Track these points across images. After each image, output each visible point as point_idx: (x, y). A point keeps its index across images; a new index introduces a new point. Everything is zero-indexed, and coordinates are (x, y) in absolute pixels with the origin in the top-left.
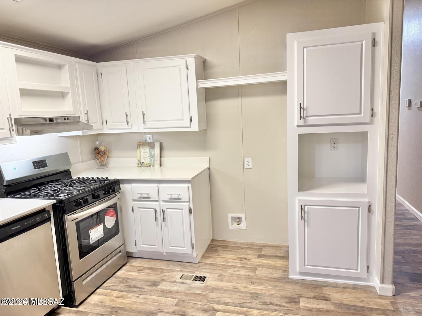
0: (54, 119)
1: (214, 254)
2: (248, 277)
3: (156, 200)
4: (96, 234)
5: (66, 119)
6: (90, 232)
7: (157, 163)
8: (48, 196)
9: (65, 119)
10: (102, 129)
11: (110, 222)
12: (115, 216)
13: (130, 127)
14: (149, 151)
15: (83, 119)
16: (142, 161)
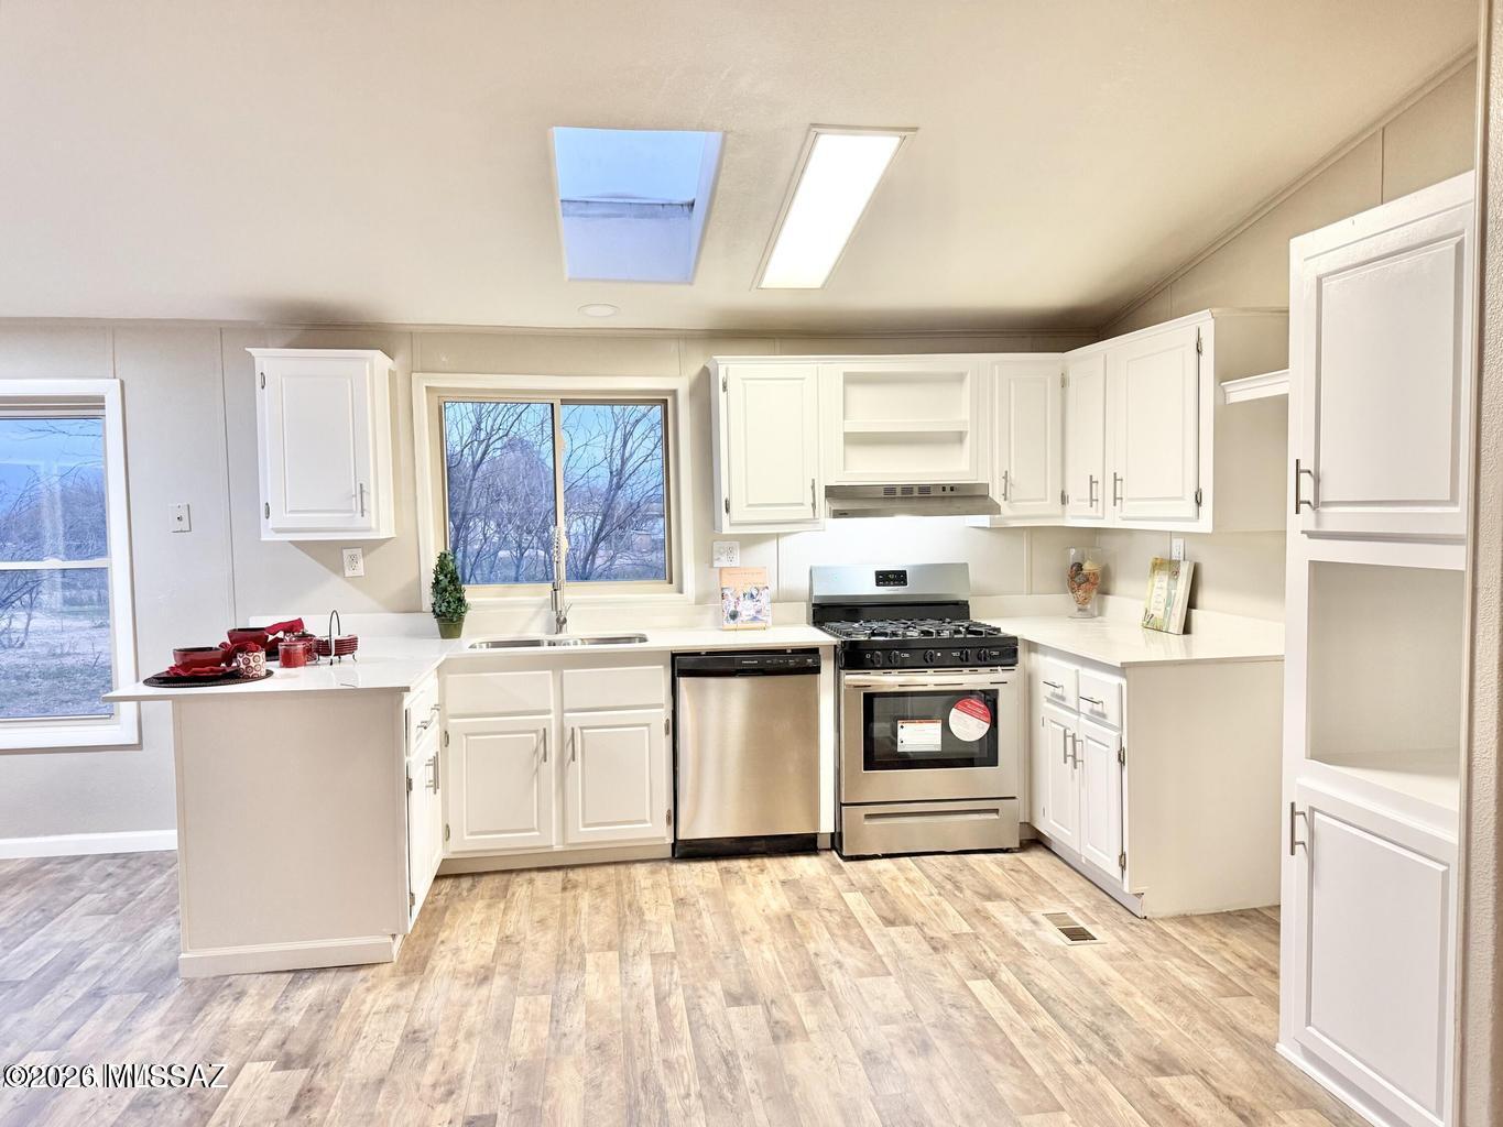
0: (916, 490)
1: (1219, 928)
2: (1179, 987)
3: (1071, 709)
4: (917, 736)
5: (948, 489)
6: (899, 725)
7: (1176, 623)
8: (835, 632)
9: (944, 489)
10: (1063, 516)
11: (968, 727)
12: (989, 719)
13: (1100, 514)
14: (1168, 584)
15: (996, 494)
16: (1152, 612)
